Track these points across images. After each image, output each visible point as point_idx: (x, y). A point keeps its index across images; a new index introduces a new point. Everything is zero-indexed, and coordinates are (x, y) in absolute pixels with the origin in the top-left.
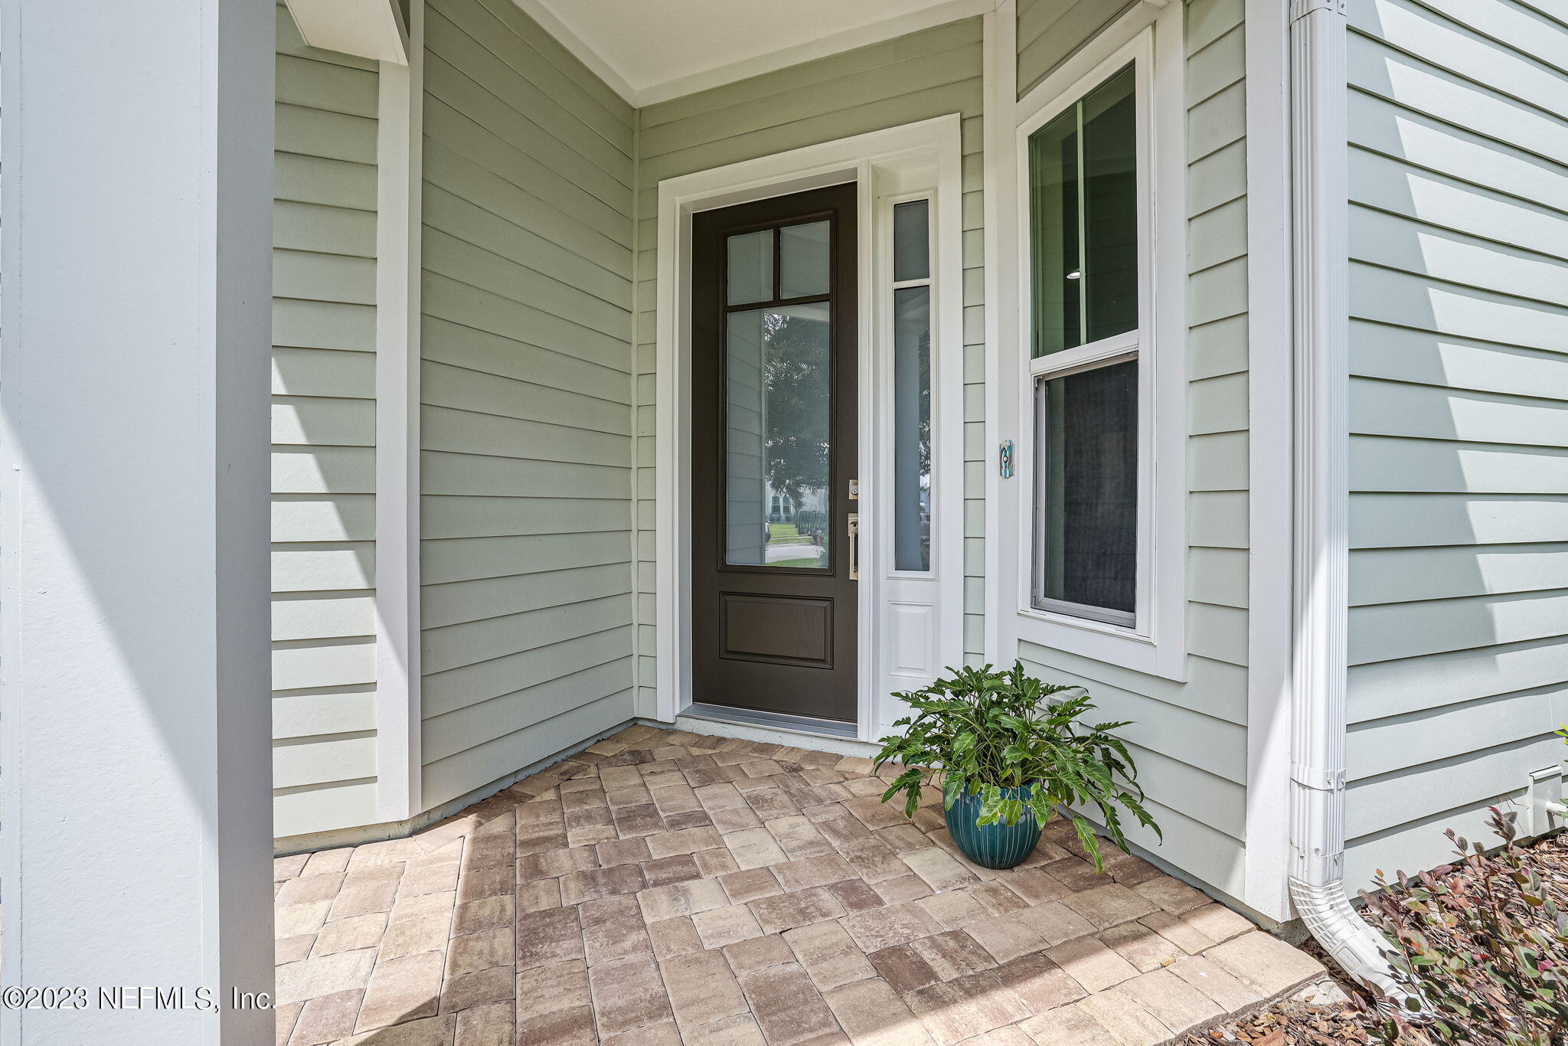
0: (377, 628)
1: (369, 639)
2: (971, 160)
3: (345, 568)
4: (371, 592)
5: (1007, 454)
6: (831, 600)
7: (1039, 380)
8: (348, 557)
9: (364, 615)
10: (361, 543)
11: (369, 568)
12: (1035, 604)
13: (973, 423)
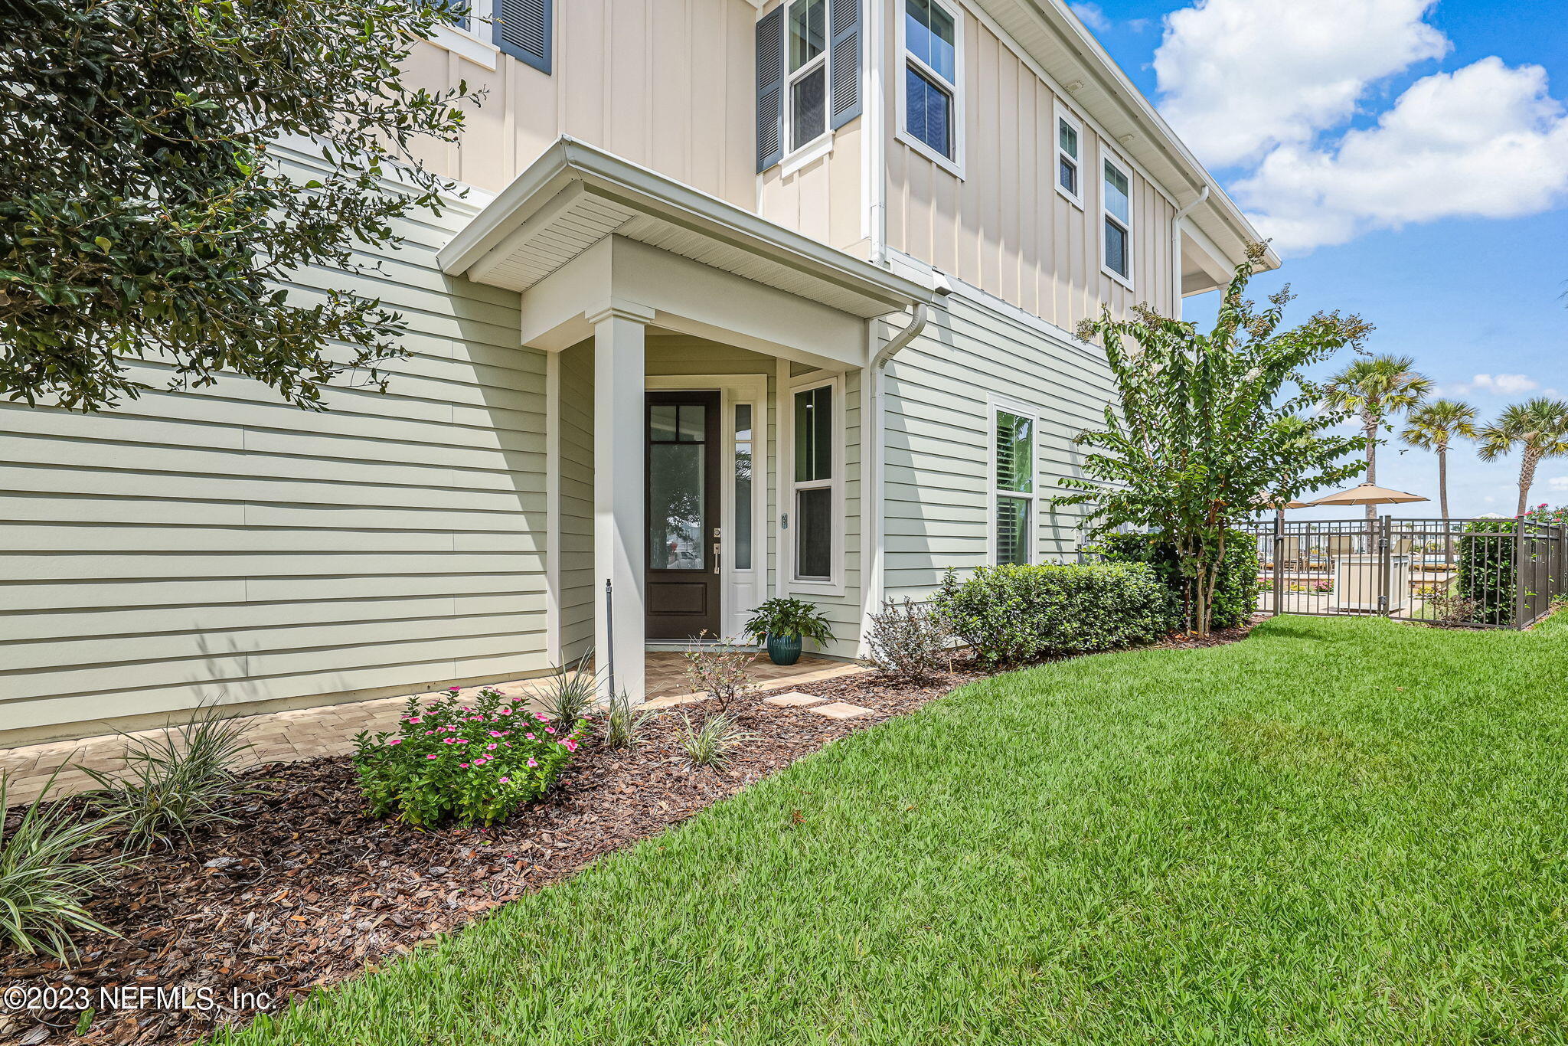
0: (547, 588)
1: (544, 592)
2: (771, 395)
3: (534, 563)
4: (545, 572)
5: (785, 519)
6: (706, 584)
7: (797, 490)
8: (536, 557)
9: (541, 582)
10: (541, 552)
11: (544, 563)
12: (796, 578)
13: (771, 506)
